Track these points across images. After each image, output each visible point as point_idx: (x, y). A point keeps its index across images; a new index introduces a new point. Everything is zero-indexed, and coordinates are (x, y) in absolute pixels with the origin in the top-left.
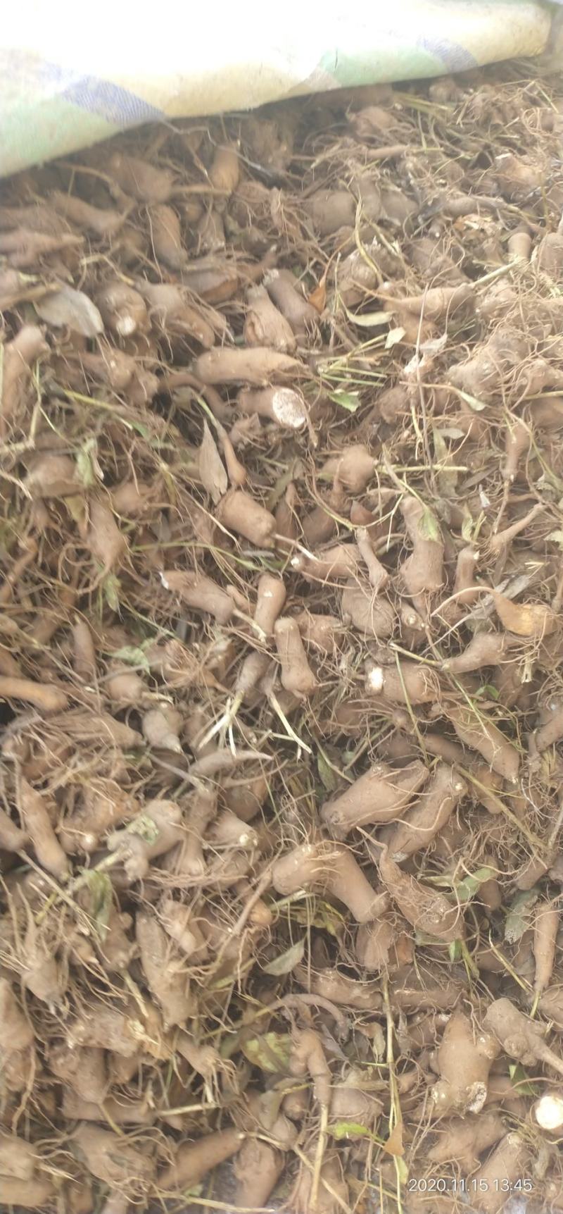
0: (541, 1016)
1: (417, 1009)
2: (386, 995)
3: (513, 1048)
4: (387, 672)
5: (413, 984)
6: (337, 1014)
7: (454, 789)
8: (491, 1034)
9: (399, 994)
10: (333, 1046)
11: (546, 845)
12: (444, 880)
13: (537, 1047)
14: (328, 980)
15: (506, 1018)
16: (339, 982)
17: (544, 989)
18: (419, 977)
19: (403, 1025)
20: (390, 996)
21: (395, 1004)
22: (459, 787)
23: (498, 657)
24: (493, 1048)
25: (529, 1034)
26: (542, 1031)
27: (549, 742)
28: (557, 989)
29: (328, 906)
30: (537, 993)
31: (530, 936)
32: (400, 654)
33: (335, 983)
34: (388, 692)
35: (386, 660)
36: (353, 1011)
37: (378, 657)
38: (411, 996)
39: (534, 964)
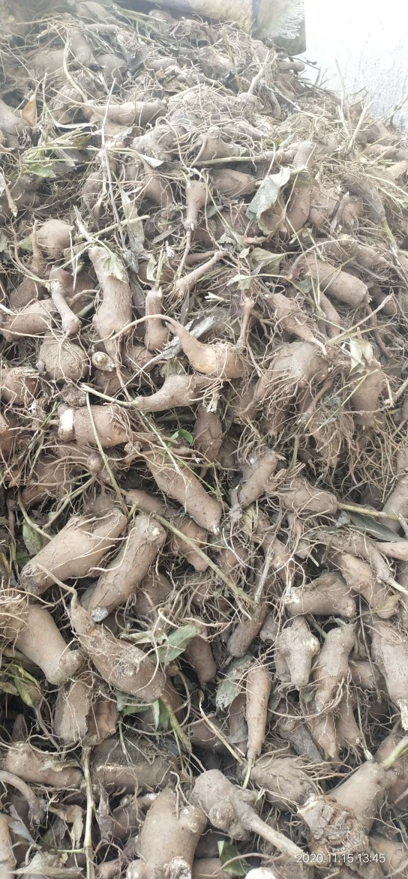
0: (253, 785)
1: (124, 789)
2: (87, 772)
3: (218, 816)
4: (77, 411)
5: (118, 759)
6: (27, 792)
7: (151, 535)
8: (196, 805)
9: (102, 770)
10: (21, 830)
11: (253, 599)
12: (145, 636)
13: (245, 816)
14: (17, 753)
15: (214, 788)
16: (30, 755)
17: (257, 757)
18: (125, 751)
19: (104, 805)
20: (91, 774)
21: (97, 783)
22: (156, 532)
23: (187, 394)
24: (198, 820)
25: (237, 802)
26: (251, 798)
27: (252, 498)
28: (270, 756)
29: (21, 670)
30: (250, 760)
31: (241, 700)
32: (91, 395)
33: (25, 756)
34: (79, 434)
35: (76, 400)
36: (47, 790)
37: (69, 398)
38: (115, 772)
39: (246, 732)
